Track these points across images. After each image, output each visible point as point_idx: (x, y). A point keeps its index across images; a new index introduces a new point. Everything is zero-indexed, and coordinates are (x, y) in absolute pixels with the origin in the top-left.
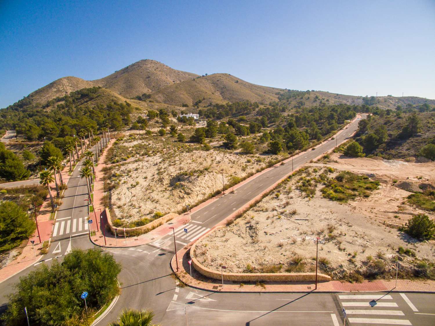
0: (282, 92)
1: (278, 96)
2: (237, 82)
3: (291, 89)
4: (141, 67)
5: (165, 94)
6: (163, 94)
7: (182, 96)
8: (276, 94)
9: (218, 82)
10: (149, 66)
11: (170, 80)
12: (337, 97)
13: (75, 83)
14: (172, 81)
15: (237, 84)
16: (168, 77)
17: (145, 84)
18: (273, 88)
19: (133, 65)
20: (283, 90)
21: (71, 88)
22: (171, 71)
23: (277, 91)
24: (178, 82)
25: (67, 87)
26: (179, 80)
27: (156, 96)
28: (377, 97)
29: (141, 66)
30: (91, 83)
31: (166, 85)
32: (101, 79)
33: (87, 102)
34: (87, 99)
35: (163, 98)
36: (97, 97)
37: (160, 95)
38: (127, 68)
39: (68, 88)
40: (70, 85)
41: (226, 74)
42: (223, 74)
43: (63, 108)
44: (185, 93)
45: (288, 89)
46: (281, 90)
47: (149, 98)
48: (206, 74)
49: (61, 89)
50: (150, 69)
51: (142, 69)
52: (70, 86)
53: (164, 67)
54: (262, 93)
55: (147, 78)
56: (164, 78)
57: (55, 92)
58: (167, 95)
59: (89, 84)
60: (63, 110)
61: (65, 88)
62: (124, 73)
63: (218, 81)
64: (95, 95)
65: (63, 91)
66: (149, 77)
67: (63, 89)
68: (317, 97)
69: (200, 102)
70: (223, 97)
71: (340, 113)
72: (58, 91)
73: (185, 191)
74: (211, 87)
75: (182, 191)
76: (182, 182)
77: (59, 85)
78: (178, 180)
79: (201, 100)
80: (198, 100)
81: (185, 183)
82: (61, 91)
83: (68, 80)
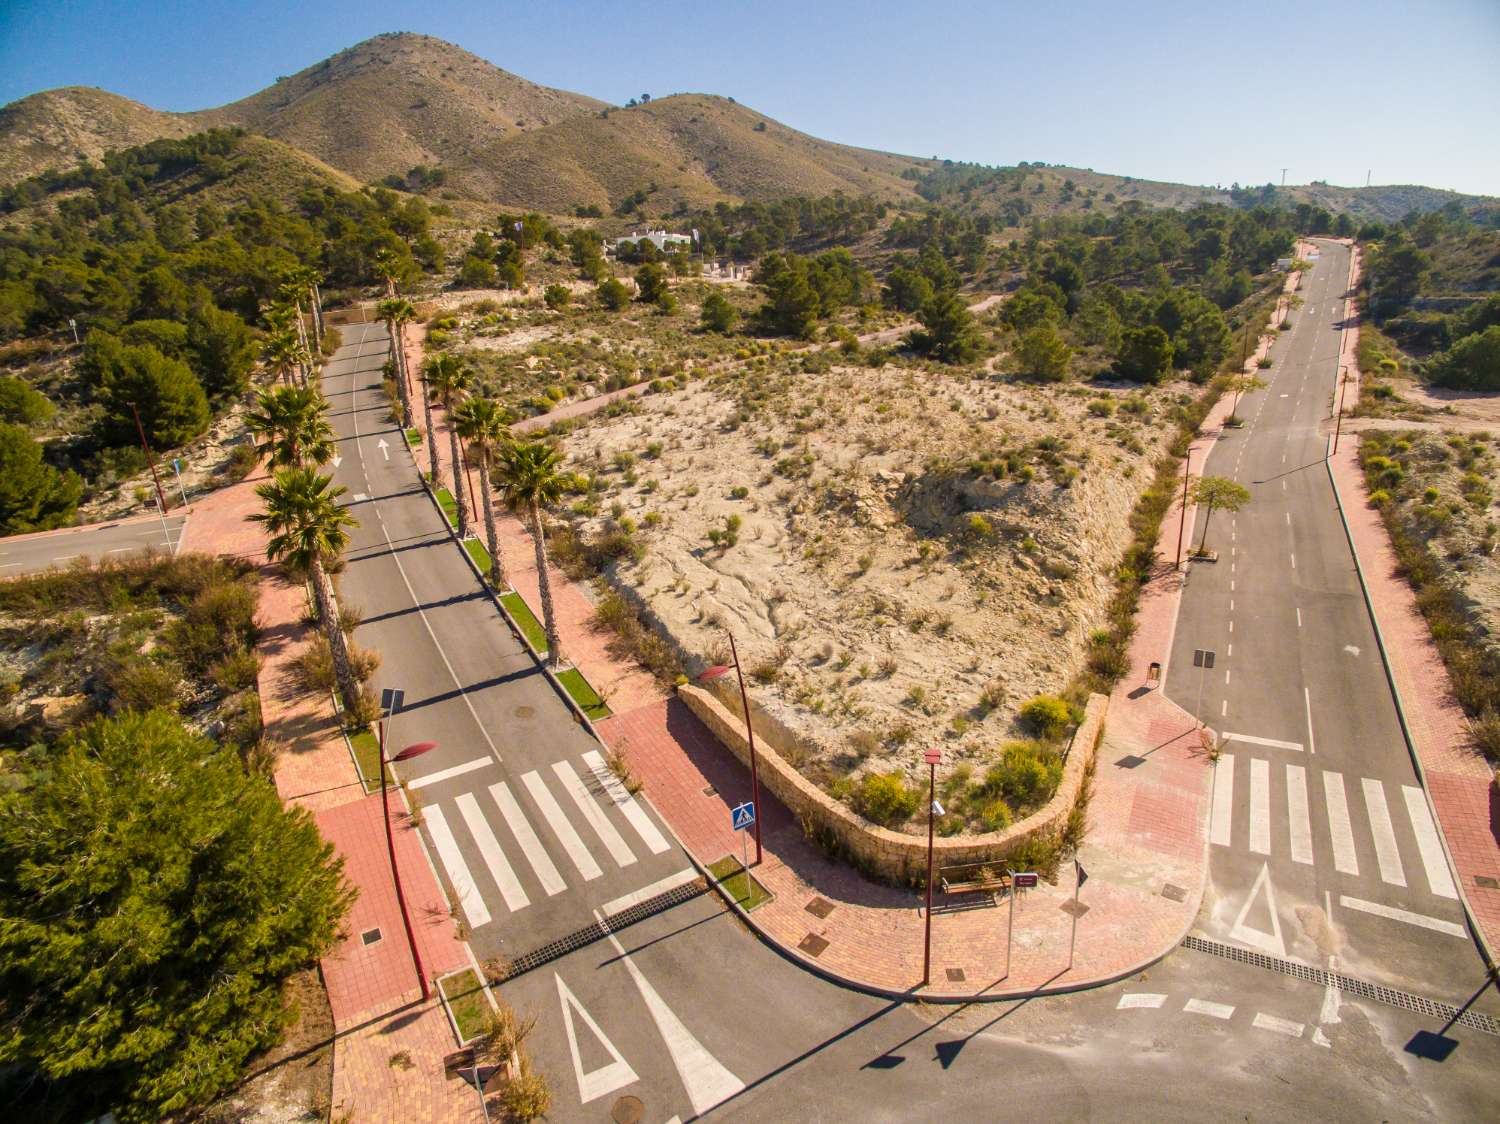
0: (924, 171)
1: (914, 183)
2: (762, 128)
3: (955, 160)
4: (386, 63)
5: (497, 168)
6: (492, 168)
7: (566, 177)
8: (905, 175)
9: (693, 127)
10: (416, 58)
11: (505, 119)
12: (1129, 188)
13: (114, 119)
14: (512, 122)
15: (763, 135)
16: (497, 105)
17: (410, 133)
18: (890, 156)
19: (349, 55)
20: (926, 163)
21: (99, 138)
22: (506, 84)
23: (908, 166)
24: (538, 125)
25: (80, 132)
26: (540, 118)
27: (467, 179)
28: (1284, 188)
29: (386, 57)
30: (182, 122)
31: (492, 135)
32: (224, 109)
33: (194, 189)
34: (196, 179)
35: (492, 186)
36: (236, 171)
37: (480, 173)
38: (327, 64)
39: (84, 136)
40: (93, 124)
41: (717, 98)
42: (707, 98)
43: (91, 215)
44: (575, 165)
45: (942, 157)
46: (918, 162)
47: (439, 185)
48: (646, 97)
49: (54, 141)
50: (423, 72)
51: (391, 70)
52: (92, 132)
53: (477, 65)
54: (857, 170)
55: (415, 107)
56: (480, 108)
58: (507, 174)
59: (175, 127)
60: (93, 224)
61: (72, 138)
62: (317, 83)
63: (694, 120)
64: (227, 165)
65: (63, 148)
66: (423, 104)
67: (61, 139)
68: (1069, 186)
69: (640, 199)
70: (720, 184)
71: (1236, 235)
72: (42, 148)
73: (1042, 564)
74: (673, 145)
75: (1028, 561)
76: (998, 515)
77: (41, 123)
78: (964, 503)
79: (644, 191)
80: (629, 193)
81: (1014, 517)
82: (56, 148)
83: (78, 103)
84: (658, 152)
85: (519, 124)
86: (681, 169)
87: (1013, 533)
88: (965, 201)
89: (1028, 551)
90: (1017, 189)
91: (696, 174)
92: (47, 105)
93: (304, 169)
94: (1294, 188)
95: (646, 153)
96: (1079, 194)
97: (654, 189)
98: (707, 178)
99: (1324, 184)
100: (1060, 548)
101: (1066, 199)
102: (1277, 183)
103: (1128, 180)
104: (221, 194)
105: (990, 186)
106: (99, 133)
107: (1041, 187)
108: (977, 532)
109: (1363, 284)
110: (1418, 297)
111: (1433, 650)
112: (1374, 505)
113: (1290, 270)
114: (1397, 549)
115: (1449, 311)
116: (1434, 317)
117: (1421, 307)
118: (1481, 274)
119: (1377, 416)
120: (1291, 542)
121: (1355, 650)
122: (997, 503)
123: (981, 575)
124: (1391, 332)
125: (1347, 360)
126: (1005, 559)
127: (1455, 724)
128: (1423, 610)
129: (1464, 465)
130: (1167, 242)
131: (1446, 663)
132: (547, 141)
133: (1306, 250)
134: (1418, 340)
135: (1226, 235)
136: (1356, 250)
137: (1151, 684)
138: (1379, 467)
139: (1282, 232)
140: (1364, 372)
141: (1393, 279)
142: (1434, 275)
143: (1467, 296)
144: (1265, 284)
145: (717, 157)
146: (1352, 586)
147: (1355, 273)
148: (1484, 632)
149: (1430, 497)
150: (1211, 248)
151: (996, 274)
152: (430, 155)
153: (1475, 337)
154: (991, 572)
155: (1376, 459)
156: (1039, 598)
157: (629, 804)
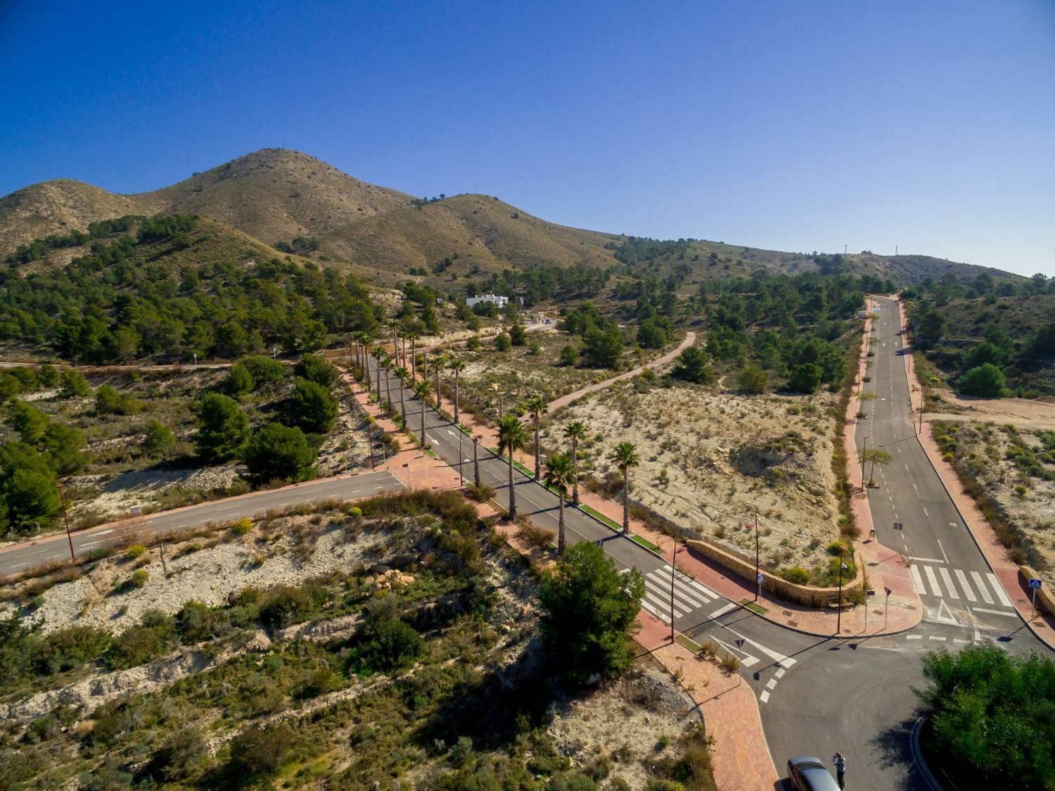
0: (618, 244)
1: (613, 252)
2: (516, 216)
3: (636, 236)
4: (271, 168)
5: (353, 240)
6: (349, 240)
7: (399, 247)
8: (606, 247)
9: (475, 217)
10: (291, 165)
11: (350, 206)
12: (747, 254)
14: (355, 208)
15: (518, 221)
16: (344, 197)
17: (289, 213)
18: (595, 233)
19: (244, 161)
20: (618, 238)
21: (75, 211)
22: (349, 184)
23: (608, 241)
24: (372, 213)
25: (62, 208)
26: (372, 207)
27: (333, 246)
28: (846, 255)
29: (272, 164)
30: (128, 200)
31: (343, 217)
32: (157, 192)
34: (169, 246)
35: (350, 251)
36: (197, 242)
37: (341, 242)
38: (228, 166)
39: (65, 210)
40: (71, 203)
41: (487, 197)
42: (481, 197)
44: (403, 239)
45: (628, 234)
46: (613, 237)
47: (315, 250)
48: (442, 196)
49: (45, 214)
50: (296, 174)
51: (275, 173)
52: (70, 207)
53: (330, 171)
54: (577, 244)
55: (291, 197)
56: (334, 199)
57: (27, 219)
58: (360, 244)
61: (57, 212)
62: (222, 178)
63: (475, 212)
65: (51, 218)
66: (297, 196)
67: (49, 213)
68: (714, 256)
69: (448, 263)
70: (494, 253)
71: (830, 297)
72: (37, 218)
73: (809, 489)
74: (463, 228)
75: (803, 488)
76: (783, 468)
77: (38, 202)
78: (765, 463)
79: (450, 258)
80: (441, 259)
81: (792, 469)
82: (46, 218)
83: (63, 189)
84: (452, 228)
85: (359, 210)
86: (470, 243)
87: (793, 476)
88: (651, 266)
89: (802, 484)
90: (681, 258)
91: (479, 245)
92: (43, 191)
93: (244, 243)
94: (852, 256)
95: (447, 233)
96: (720, 261)
97: (456, 257)
98: (486, 249)
99: (869, 253)
100: (815, 482)
101: (713, 265)
103: (747, 249)
104: (190, 257)
105: (664, 255)
106: (74, 208)
108: (777, 476)
109: (910, 328)
110: (943, 339)
111: (988, 524)
112: (946, 460)
113: (866, 318)
114: (963, 482)
115: (961, 347)
116: (953, 351)
117: (945, 344)
118: (974, 327)
119: (936, 412)
120: (911, 477)
121: (955, 525)
122: (780, 462)
123: (785, 494)
124: (931, 358)
125: (912, 379)
126: (792, 487)
127: (1001, 551)
128: (980, 507)
129: (985, 440)
130: (788, 301)
131: (994, 529)
132: (384, 223)
133: (873, 305)
134: (945, 363)
135: (824, 295)
136: (901, 305)
137: (871, 539)
138: (945, 441)
139: (856, 293)
140: (923, 385)
141: (927, 328)
142: (949, 325)
143: (969, 339)
144: (852, 327)
145: (492, 236)
146: (946, 497)
147: (903, 322)
148: (1007, 516)
149: (973, 456)
150: (816, 304)
151: (684, 316)
152: (303, 228)
153: (978, 369)
154: (789, 493)
155: (942, 437)
156: (813, 504)
157: (694, 584)
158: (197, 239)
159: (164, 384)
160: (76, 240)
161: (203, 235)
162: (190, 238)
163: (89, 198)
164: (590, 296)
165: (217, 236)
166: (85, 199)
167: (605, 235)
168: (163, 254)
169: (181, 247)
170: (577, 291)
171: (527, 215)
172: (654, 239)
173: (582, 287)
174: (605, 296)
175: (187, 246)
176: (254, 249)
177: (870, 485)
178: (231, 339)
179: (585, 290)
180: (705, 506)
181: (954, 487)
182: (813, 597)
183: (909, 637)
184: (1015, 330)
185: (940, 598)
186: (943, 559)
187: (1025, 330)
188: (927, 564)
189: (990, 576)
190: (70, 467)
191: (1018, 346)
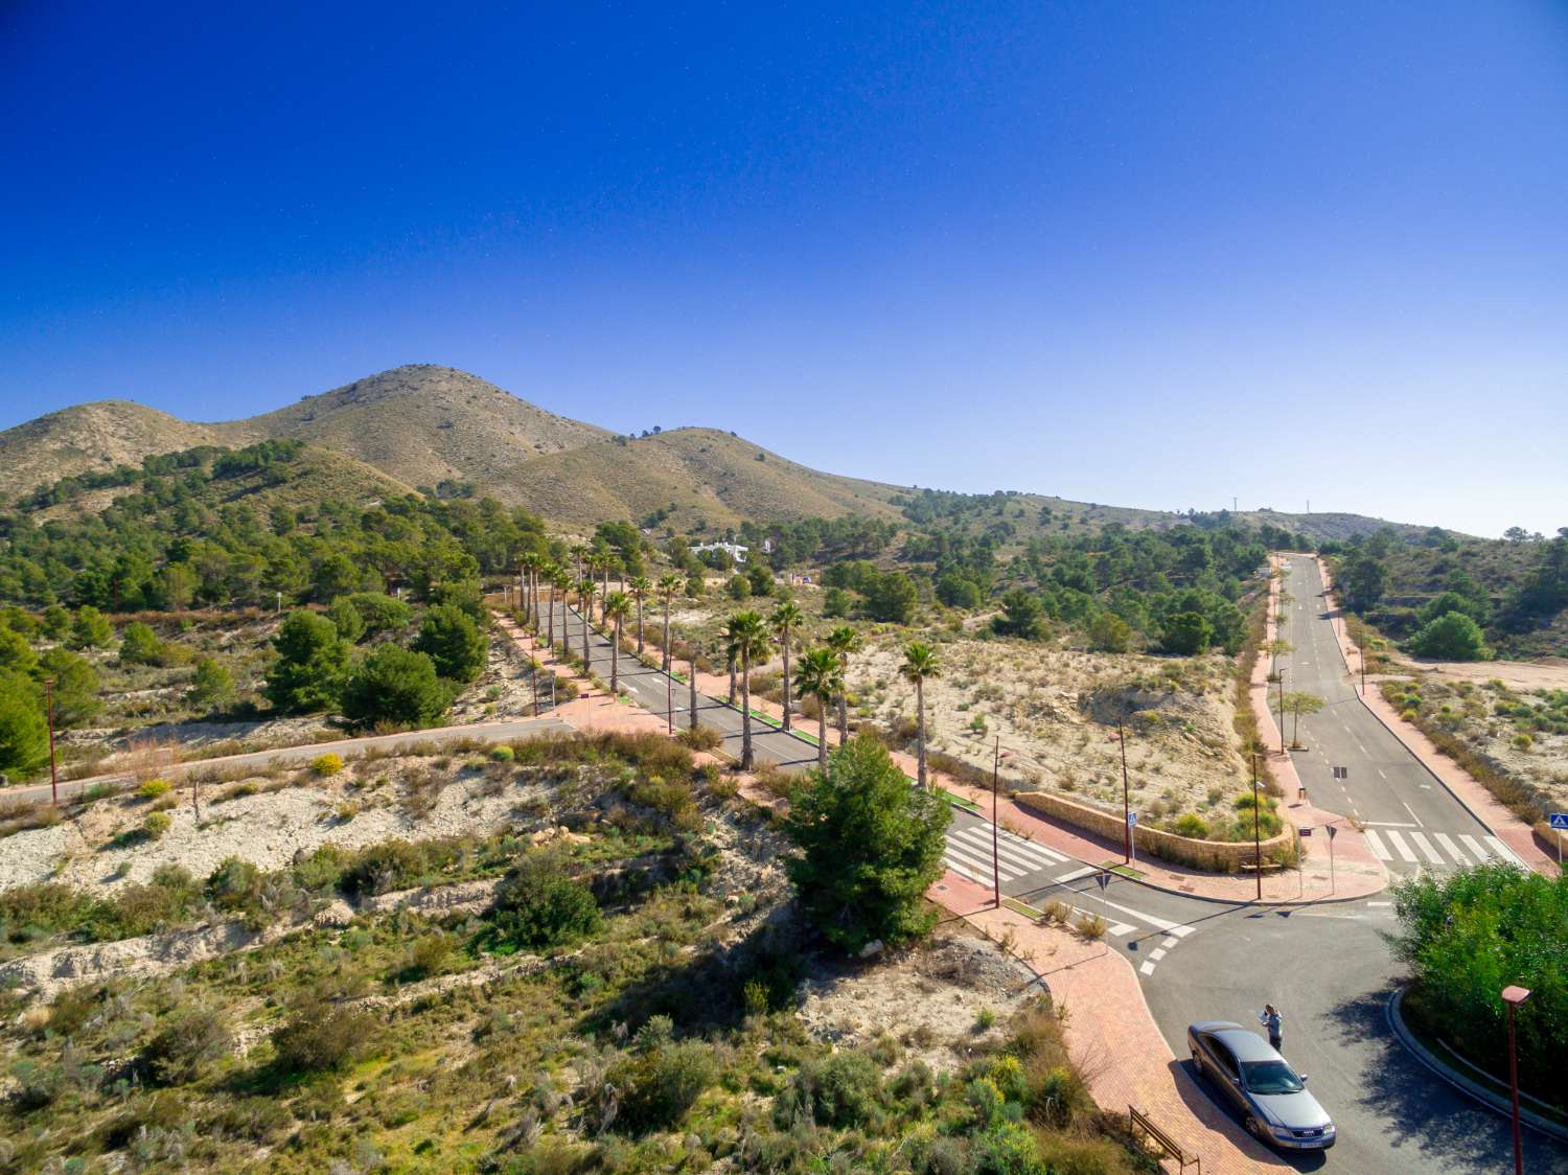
0: (908, 498)
1: (901, 508)
2: (761, 458)
3: (934, 489)
4: (416, 389)
7: (591, 494)
8: (891, 502)
9: (703, 456)
10: (444, 386)
11: (524, 440)
12: (1094, 513)
14: (531, 445)
15: (764, 465)
16: (517, 430)
17: (437, 449)
18: (875, 484)
19: (376, 380)
20: (908, 492)
21: (127, 443)
22: (525, 412)
23: (893, 494)
24: (554, 450)
25: (109, 438)
26: (556, 443)
29: (416, 385)
31: (512, 455)
37: (508, 487)
38: (354, 388)
39: (112, 442)
40: (123, 432)
41: (720, 431)
42: (713, 432)
43: (149, 509)
44: (598, 485)
45: (922, 486)
46: (901, 490)
47: (469, 497)
48: (657, 429)
49: (82, 446)
50: (450, 398)
51: (419, 395)
52: (120, 438)
53: (498, 395)
54: (850, 496)
55: (441, 427)
56: (502, 431)
57: (56, 453)
58: (535, 490)
59: (199, 435)
61: (100, 443)
62: (344, 402)
63: (703, 451)
65: (90, 451)
66: (449, 426)
67: (89, 444)
68: (1046, 511)
69: (662, 516)
70: (729, 505)
71: (1216, 551)
72: (71, 451)
73: (1201, 739)
74: (685, 471)
75: (1190, 736)
76: (1161, 711)
77: (74, 430)
78: (1132, 706)
79: (665, 510)
80: (651, 511)
81: (1173, 712)
82: (83, 451)
83: (113, 413)
84: (671, 475)
85: (537, 447)
86: (695, 492)
87: (1176, 721)
88: (956, 524)
89: (1190, 731)
90: (1000, 513)
91: (708, 496)
92: (84, 415)
93: (368, 478)
94: (1246, 514)
95: (663, 477)
96: (1056, 518)
97: (673, 508)
98: (718, 500)
99: (1270, 510)
100: (1211, 730)
101: (1045, 522)
102: (1230, 508)
103: (1094, 506)
104: (285, 495)
105: (976, 511)
106: (126, 439)
107: (1022, 513)
108: (1151, 721)
109: (1336, 587)
110: (1385, 596)
111: (1478, 784)
112: (1407, 720)
113: (1271, 577)
114: (1433, 741)
115: (1413, 606)
116: (1403, 611)
117: (1391, 602)
118: (1428, 580)
119: (1385, 673)
120: (1357, 740)
121: (1428, 787)
122: (1154, 705)
123: (1165, 745)
124: (1371, 621)
125: (1345, 642)
126: (1176, 736)
127: (1503, 812)
128: (1463, 766)
129: (1462, 695)
130: (1157, 556)
131: (1487, 788)
132: (572, 463)
133: (1277, 561)
134: (1394, 628)
135: (1208, 549)
136: (1321, 562)
137: (1301, 802)
138: (1401, 699)
139: (1256, 547)
140: (1361, 647)
141: (1362, 583)
142: (1393, 579)
143: (1424, 595)
144: (1252, 588)
145: (726, 484)
146: (1411, 759)
147: (1326, 581)
148: (1506, 772)
149: (1446, 710)
150: (1197, 560)
151: (1006, 582)
152: (454, 470)
153: (1441, 619)
154: (1170, 742)
155: (1398, 694)
156: (1208, 757)
157: (1029, 844)
158: (299, 472)
159: (228, 635)
160: (125, 477)
161: (308, 466)
162: (290, 470)
163: (148, 426)
164: (867, 555)
165: (328, 468)
166: (144, 427)
167: (890, 487)
168: (246, 491)
169: (276, 482)
170: (850, 550)
171: (776, 456)
172: (959, 493)
173: (857, 544)
174: (890, 557)
175: (284, 481)
176: (381, 485)
177: (1295, 748)
178: (336, 577)
179: (861, 548)
180: (1043, 757)
181: (1423, 748)
182: (1216, 857)
183: (1370, 904)
184: (1489, 581)
185: (1415, 863)
186: (1414, 822)
187: (1502, 581)
188: (1391, 828)
189: (1489, 839)
190: (70, 716)
191: (1497, 602)
